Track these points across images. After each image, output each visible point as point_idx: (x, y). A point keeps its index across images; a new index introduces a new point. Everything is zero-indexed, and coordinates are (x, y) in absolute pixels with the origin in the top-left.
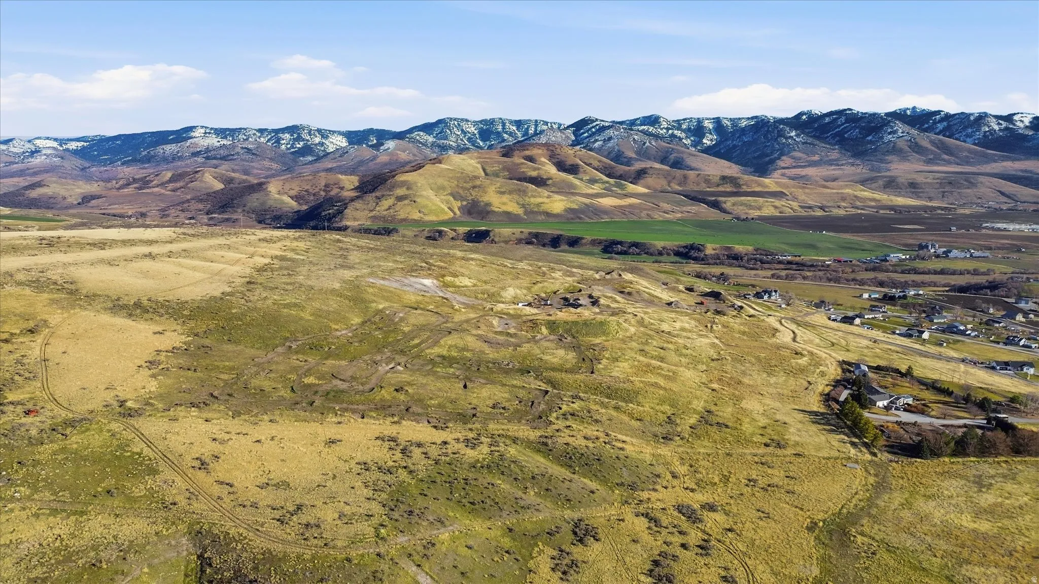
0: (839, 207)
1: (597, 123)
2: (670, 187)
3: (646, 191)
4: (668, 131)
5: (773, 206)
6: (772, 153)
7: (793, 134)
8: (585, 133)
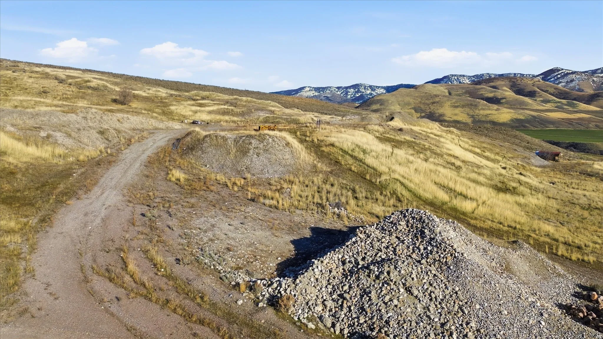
1: (563, 71)
3: (599, 109)
8: (552, 78)
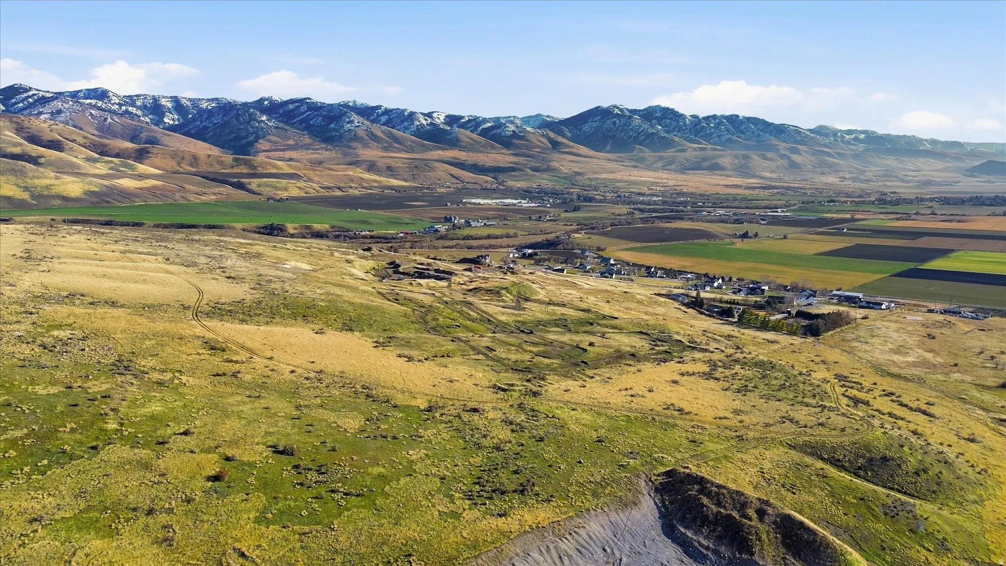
0: (351, 187)
1: (33, 92)
2: (180, 167)
3: (160, 172)
4: (121, 107)
5: (297, 187)
6: (247, 136)
7: (264, 118)
8: (19, 103)
